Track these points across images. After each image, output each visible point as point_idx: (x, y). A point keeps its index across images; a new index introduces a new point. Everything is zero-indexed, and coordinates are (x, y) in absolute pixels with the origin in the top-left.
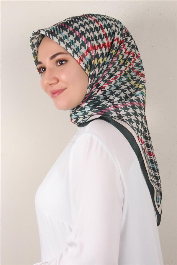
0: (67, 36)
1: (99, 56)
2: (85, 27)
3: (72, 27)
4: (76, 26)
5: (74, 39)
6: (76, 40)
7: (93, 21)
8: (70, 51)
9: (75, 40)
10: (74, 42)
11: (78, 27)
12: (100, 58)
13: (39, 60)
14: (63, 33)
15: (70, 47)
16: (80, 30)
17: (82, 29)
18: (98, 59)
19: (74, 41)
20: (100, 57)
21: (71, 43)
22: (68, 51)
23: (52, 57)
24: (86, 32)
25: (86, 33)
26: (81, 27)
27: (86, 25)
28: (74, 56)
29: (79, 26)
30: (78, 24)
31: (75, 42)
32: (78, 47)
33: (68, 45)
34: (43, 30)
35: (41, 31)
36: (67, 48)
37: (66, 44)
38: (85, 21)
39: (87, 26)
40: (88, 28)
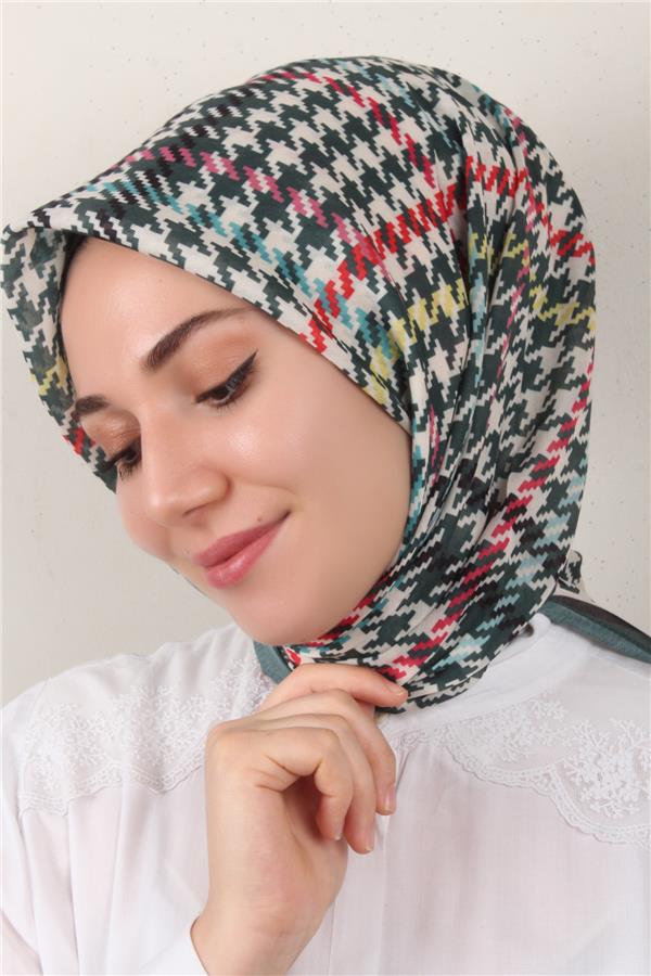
0: (210, 208)
1: (430, 275)
2: (295, 135)
3: (224, 154)
4: (244, 145)
5: (250, 220)
6: (266, 220)
7: (326, 94)
8: (248, 288)
9: (259, 221)
10: (257, 233)
11: (257, 148)
12: (436, 288)
13: (83, 390)
14: (181, 201)
15: (242, 264)
16: (272, 160)
17: (280, 154)
18: (430, 299)
19: (254, 228)
20: (436, 279)
21: (243, 242)
22: (236, 290)
23: (155, 351)
24: (309, 168)
25: (312, 174)
26: (272, 144)
27: (295, 122)
28: (277, 314)
29: (261, 138)
30: (247, 128)
31: (264, 233)
32: (289, 255)
33: (231, 259)
34: (64, 202)
35: (49, 212)
36: (226, 276)
37: (216, 254)
38: (284, 106)
39: (301, 131)
40: (314, 138)
